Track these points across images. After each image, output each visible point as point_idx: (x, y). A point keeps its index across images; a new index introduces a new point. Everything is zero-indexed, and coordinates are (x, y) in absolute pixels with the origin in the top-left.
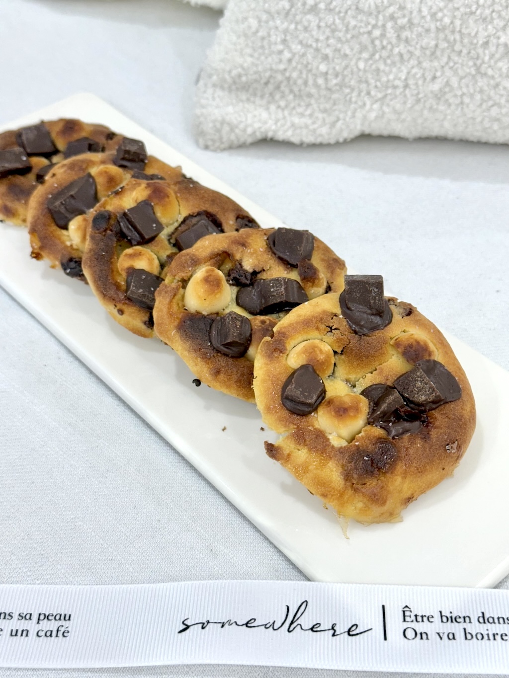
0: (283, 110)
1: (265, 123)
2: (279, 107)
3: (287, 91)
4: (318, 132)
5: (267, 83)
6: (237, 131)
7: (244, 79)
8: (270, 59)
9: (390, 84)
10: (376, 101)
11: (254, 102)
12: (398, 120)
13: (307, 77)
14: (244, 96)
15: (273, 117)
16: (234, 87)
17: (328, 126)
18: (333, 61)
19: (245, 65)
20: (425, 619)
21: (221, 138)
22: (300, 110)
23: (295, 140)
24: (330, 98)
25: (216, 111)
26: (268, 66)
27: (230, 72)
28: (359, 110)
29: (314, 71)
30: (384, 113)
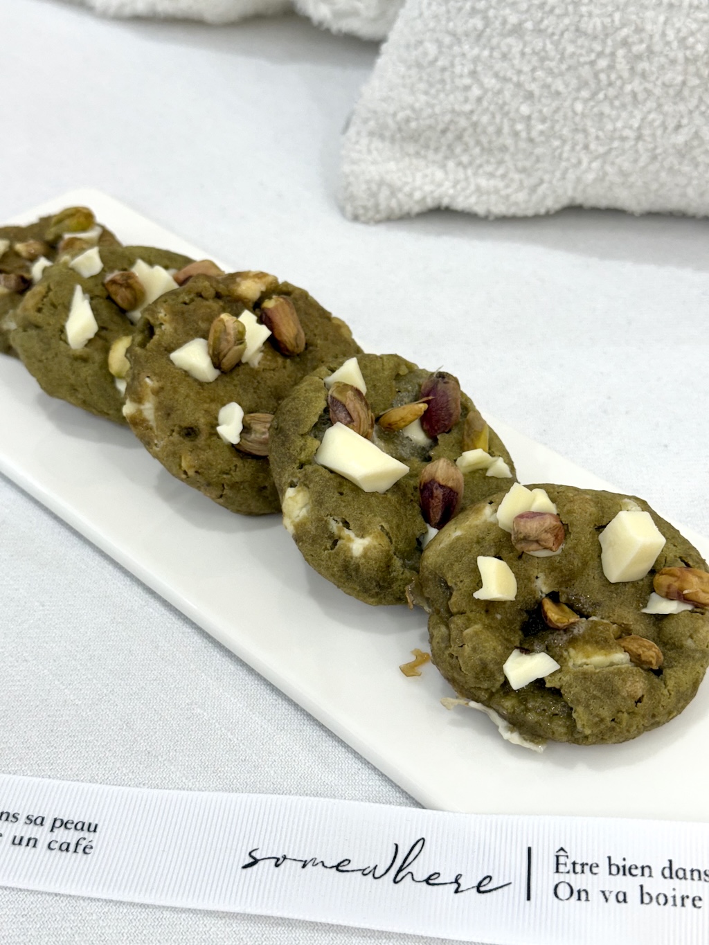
0: (465, 167)
1: (440, 185)
2: (460, 164)
3: (472, 143)
4: (513, 198)
5: (444, 132)
6: (400, 196)
7: (413, 125)
8: (451, 97)
9: (617, 134)
10: (596, 158)
11: (425, 157)
12: (623, 184)
13: (502, 122)
14: (411, 148)
15: (451, 177)
16: (398, 136)
17: (526, 191)
18: (539, 101)
19: (417, 105)
20: (587, 869)
21: (377, 205)
22: (489, 168)
23: (480, 210)
24: (531, 153)
25: (372, 168)
26: (449, 107)
27: (394, 115)
28: (571, 171)
29: (512, 115)
30: (605, 174)
